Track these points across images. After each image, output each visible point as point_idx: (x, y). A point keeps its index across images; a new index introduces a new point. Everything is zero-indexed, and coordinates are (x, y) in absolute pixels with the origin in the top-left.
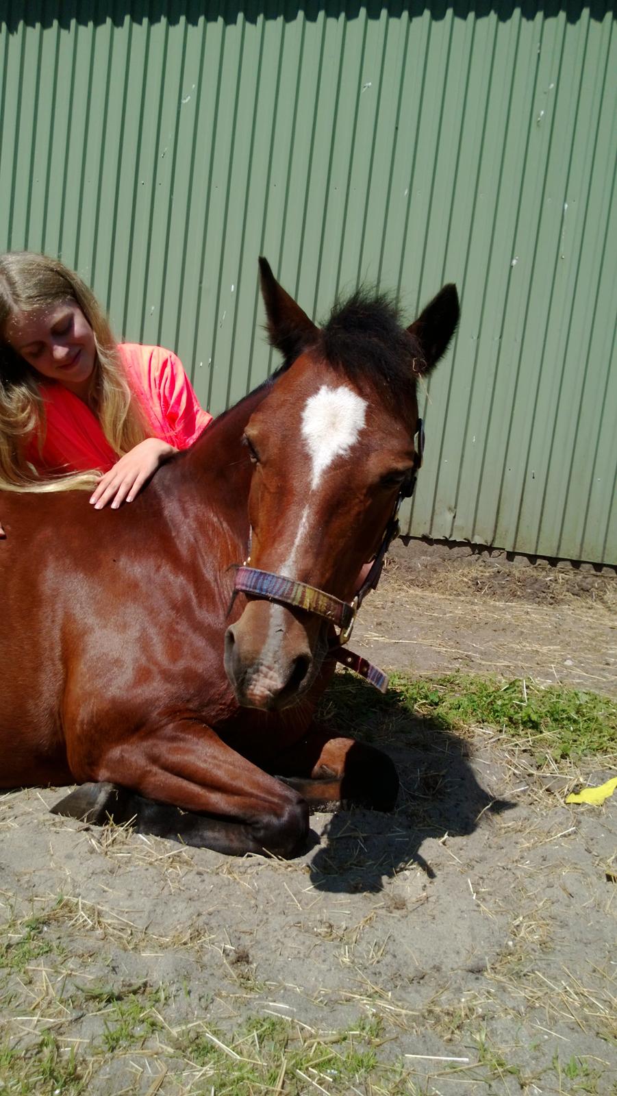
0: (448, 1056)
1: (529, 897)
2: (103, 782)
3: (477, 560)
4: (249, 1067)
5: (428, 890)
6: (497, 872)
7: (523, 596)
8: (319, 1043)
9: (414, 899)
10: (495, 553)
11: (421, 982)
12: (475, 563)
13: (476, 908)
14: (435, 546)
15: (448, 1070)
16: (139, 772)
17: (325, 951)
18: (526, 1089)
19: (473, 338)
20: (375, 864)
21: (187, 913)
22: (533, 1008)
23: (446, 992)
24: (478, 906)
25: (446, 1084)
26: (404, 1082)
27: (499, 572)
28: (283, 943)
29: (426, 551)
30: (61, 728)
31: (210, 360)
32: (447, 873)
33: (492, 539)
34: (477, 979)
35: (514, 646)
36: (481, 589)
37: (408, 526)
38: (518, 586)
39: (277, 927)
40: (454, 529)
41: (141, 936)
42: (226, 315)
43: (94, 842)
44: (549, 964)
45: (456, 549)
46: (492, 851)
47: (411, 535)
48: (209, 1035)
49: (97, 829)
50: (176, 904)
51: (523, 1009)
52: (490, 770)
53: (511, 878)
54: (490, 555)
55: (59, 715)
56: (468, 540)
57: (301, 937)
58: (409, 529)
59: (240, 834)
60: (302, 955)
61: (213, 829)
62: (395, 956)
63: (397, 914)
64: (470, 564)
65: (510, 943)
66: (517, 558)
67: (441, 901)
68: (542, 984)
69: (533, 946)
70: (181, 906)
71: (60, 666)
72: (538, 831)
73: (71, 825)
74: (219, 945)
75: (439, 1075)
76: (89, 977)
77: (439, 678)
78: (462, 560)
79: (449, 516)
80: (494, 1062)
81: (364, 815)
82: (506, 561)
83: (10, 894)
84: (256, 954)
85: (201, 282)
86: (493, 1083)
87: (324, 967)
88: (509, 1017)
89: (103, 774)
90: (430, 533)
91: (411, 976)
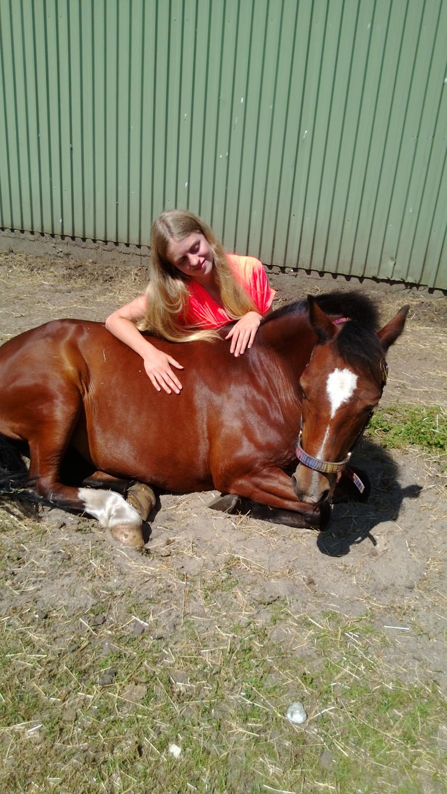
0: (401, 627)
1: (434, 548)
2: (233, 494)
3: (408, 293)
4: (327, 632)
5: (387, 546)
6: (419, 535)
7: (438, 322)
8: (351, 622)
9: (381, 550)
10: (421, 288)
11: (386, 591)
12: (407, 295)
13: (410, 556)
14: (381, 284)
15: (401, 633)
16: (250, 491)
17: (345, 579)
18: (431, 640)
19: (413, 137)
20: (361, 531)
21: (283, 561)
22: (435, 606)
23: (397, 597)
24: (411, 555)
25: (400, 638)
26: (385, 637)
27: (423, 303)
28: (326, 575)
29: (375, 287)
30: (209, 468)
31: (227, 154)
32: (396, 536)
33: (419, 279)
34: (411, 592)
35: (431, 373)
36: (411, 316)
37: (363, 271)
38: (434, 314)
39: (323, 567)
40: (394, 273)
41: (268, 573)
42: (237, 120)
43: (233, 524)
44: (442, 585)
45: (395, 286)
46: (417, 522)
47: (365, 276)
48: (310, 619)
49: (233, 516)
50: (277, 556)
51: (430, 606)
52: (416, 474)
53: (426, 539)
54: (418, 289)
55: (208, 463)
56: (403, 280)
57: (334, 572)
58: (364, 272)
59: (298, 518)
60: (336, 581)
61: (285, 516)
62: (375, 580)
63: (374, 558)
64: (404, 295)
65: (425, 574)
66: (436, 292)
67: (393, 551)
68: (438, 595)
69: (435, 575)
70: (280, 557)
71: (207, 441)
72: (440, 510)
73: (221, 515)
74: (300, 577)
75: (398, 635)
76: (257, 593)
77: (387, 407)
78: (398, 292)
79: (391, 264)
80: (419, 630)
81: (355, 506)
82: (428, 293)
83: (207, 552)
84: (316, 580)
85: (219, 96)
86: (418, 638)
87: (346, 586)
88: (425, 610)
89: (232, 491)
90: (378, 275)
91: (382, 588)
